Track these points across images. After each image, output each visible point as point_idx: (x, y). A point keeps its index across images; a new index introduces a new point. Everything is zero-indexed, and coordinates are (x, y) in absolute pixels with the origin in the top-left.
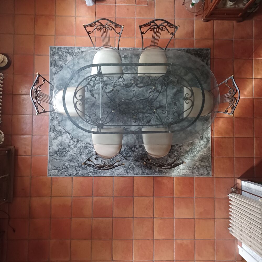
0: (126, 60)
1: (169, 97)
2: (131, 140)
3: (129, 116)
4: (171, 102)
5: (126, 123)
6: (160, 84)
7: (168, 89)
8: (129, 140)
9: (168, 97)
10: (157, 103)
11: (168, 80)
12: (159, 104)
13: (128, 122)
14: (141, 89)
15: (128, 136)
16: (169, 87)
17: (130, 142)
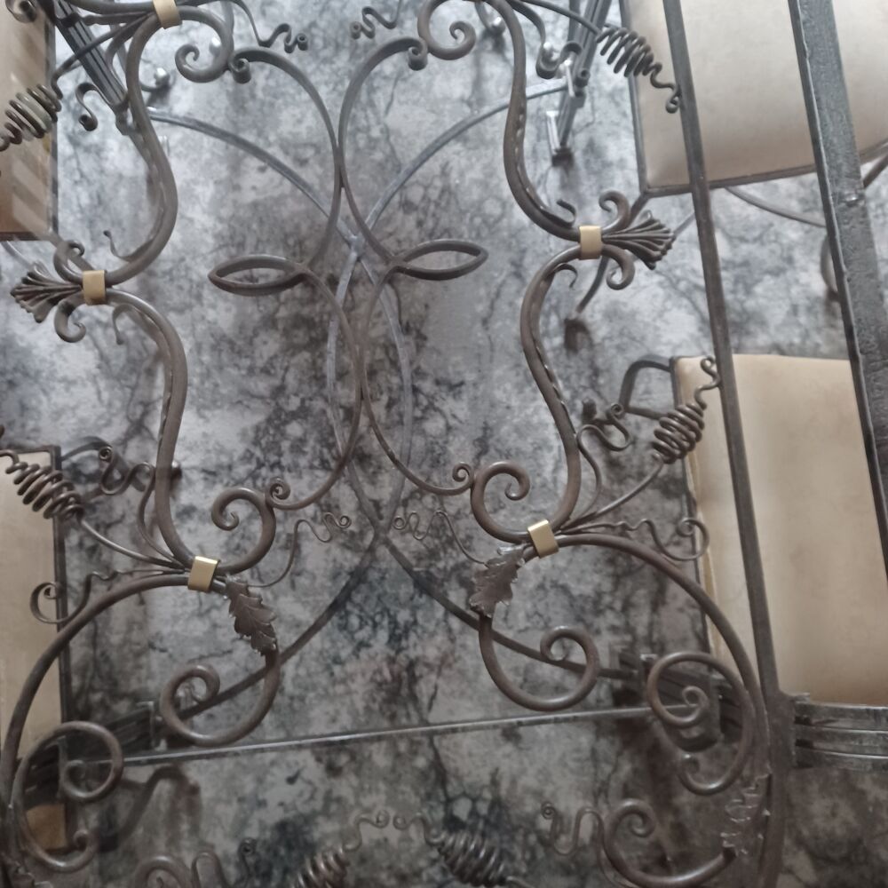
0: (809, 310)
1: (505, 758)
2: (58, 414)
3: (291, 380)
4: (452, 787)
5: (225, 358)
6: (618, 648)
7: (585, 739)
8: (60, 398)
9: (509, 748)
10: (440, 638)
11: (671, 728)
12: (432, 653)
13: (234, 372)
14: (556, 470)
15: (102, 384)
16: (603, 745)
17: (44, 405)
